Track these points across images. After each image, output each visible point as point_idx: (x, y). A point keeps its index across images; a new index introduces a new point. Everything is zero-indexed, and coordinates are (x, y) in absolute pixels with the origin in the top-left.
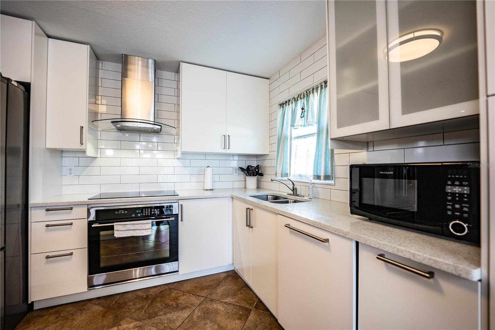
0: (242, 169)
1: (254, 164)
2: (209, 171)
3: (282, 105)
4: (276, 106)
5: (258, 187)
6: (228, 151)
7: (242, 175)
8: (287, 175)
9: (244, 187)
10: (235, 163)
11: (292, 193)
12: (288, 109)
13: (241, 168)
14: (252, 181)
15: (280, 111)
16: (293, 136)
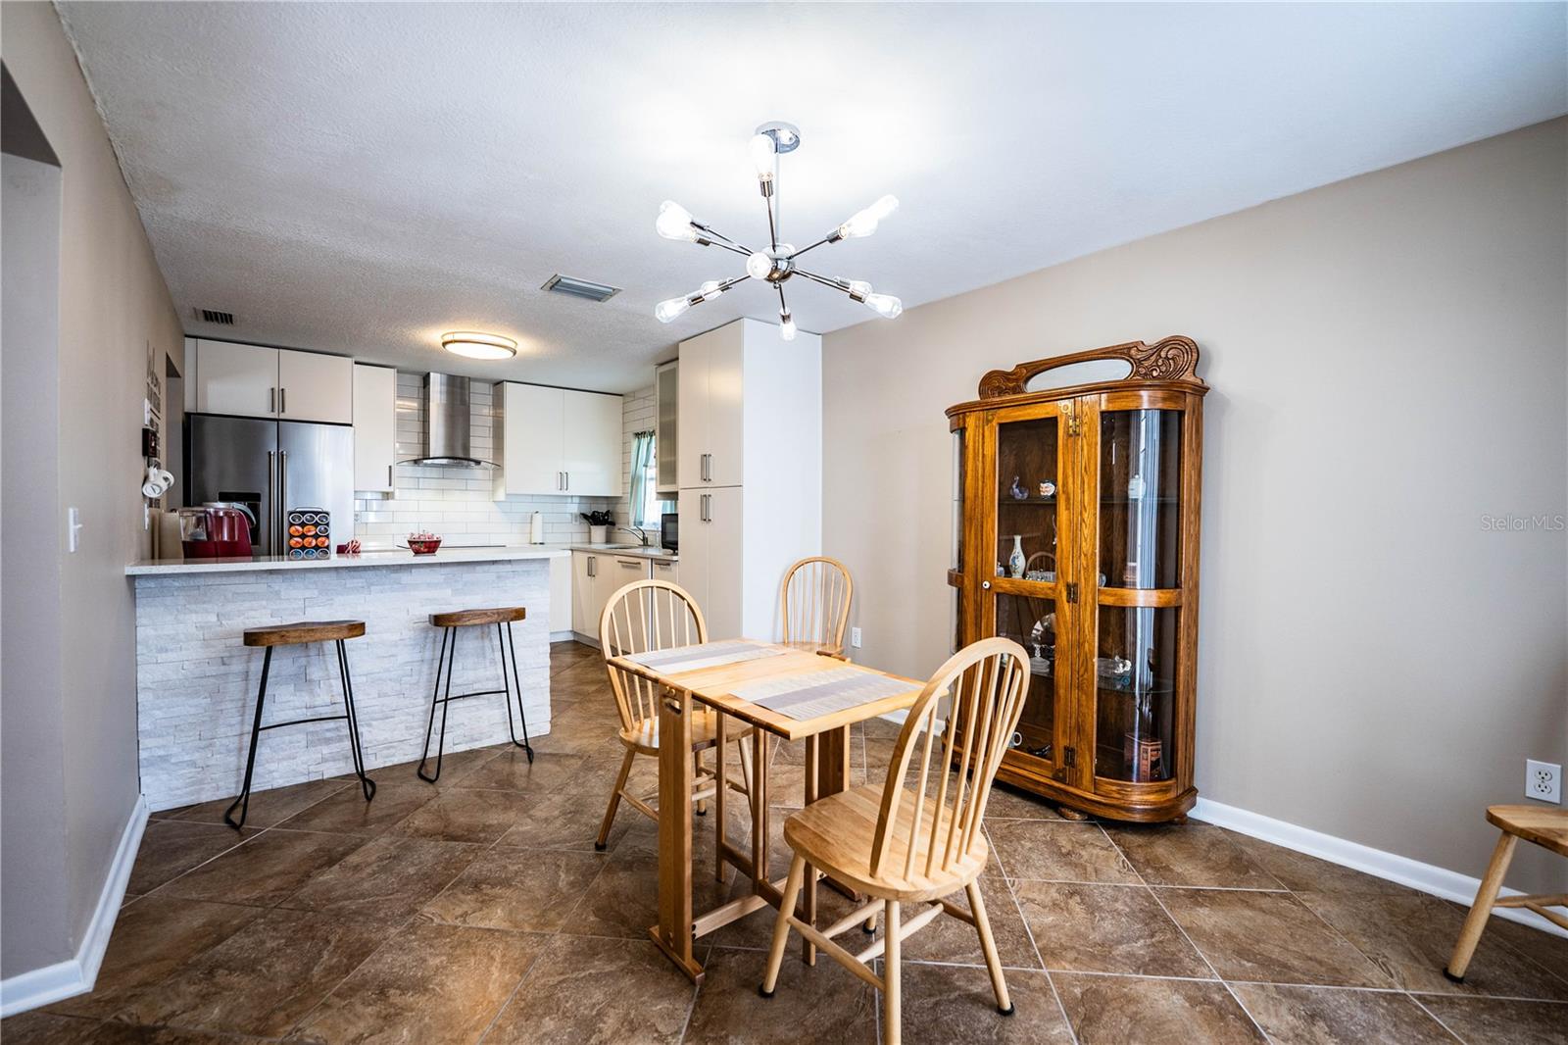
0: (585, 516)
1: (603, 509)
2: (538, 518)
3: (638, 435)
4: (631, 436)
5: (608, 541)
6: (566, 493)
7: (585, 525)
8: (641, 523)
9: (587, 540)
10: (574, 508)
11: (642, 543)
12: (645, 441)
13: (583, 514)
14: (599, 532)
15: (635, 443)
16: (648, 476)
